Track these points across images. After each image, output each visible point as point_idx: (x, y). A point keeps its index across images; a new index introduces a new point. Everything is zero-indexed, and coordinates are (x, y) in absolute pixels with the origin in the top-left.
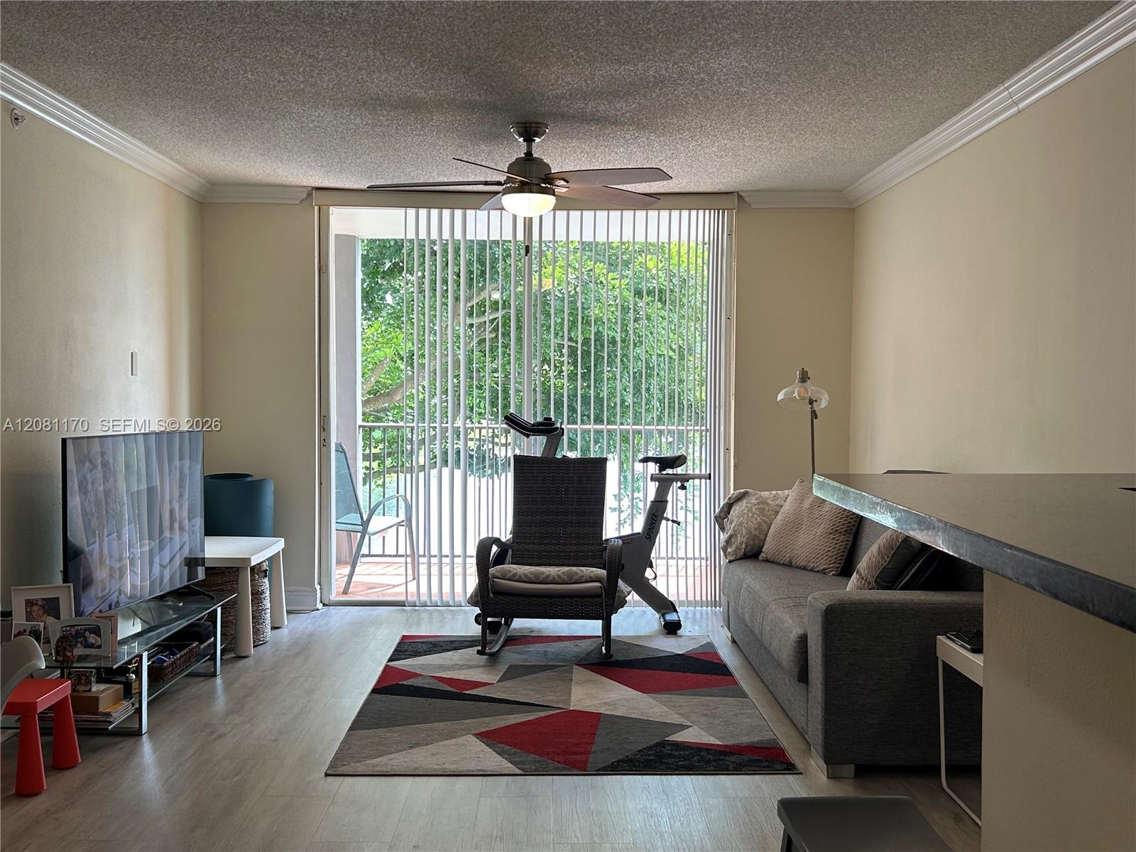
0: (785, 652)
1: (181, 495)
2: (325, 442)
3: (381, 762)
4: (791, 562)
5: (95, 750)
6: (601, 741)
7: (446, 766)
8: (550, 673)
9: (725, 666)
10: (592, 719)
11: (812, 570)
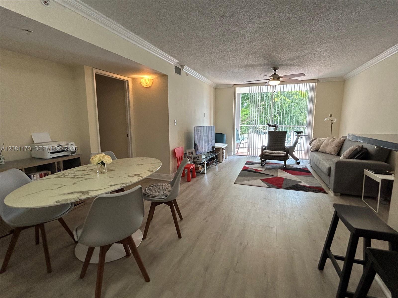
0: (325, 170)
1: (211, 136)
2: (234, 128)
3: (244, 182)
4: (325, 152)
5: (199, 175)
6: (284, 183)
7: (255, 184)
8: (274, 170)
9: (309, 171)
10: (283, 179)
11: (330, 154)
